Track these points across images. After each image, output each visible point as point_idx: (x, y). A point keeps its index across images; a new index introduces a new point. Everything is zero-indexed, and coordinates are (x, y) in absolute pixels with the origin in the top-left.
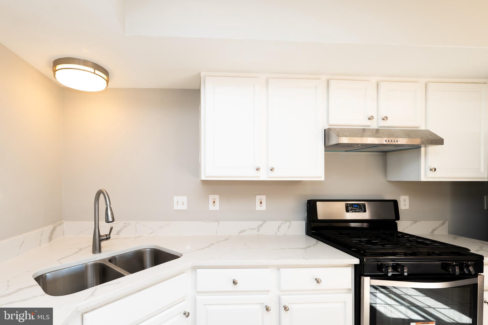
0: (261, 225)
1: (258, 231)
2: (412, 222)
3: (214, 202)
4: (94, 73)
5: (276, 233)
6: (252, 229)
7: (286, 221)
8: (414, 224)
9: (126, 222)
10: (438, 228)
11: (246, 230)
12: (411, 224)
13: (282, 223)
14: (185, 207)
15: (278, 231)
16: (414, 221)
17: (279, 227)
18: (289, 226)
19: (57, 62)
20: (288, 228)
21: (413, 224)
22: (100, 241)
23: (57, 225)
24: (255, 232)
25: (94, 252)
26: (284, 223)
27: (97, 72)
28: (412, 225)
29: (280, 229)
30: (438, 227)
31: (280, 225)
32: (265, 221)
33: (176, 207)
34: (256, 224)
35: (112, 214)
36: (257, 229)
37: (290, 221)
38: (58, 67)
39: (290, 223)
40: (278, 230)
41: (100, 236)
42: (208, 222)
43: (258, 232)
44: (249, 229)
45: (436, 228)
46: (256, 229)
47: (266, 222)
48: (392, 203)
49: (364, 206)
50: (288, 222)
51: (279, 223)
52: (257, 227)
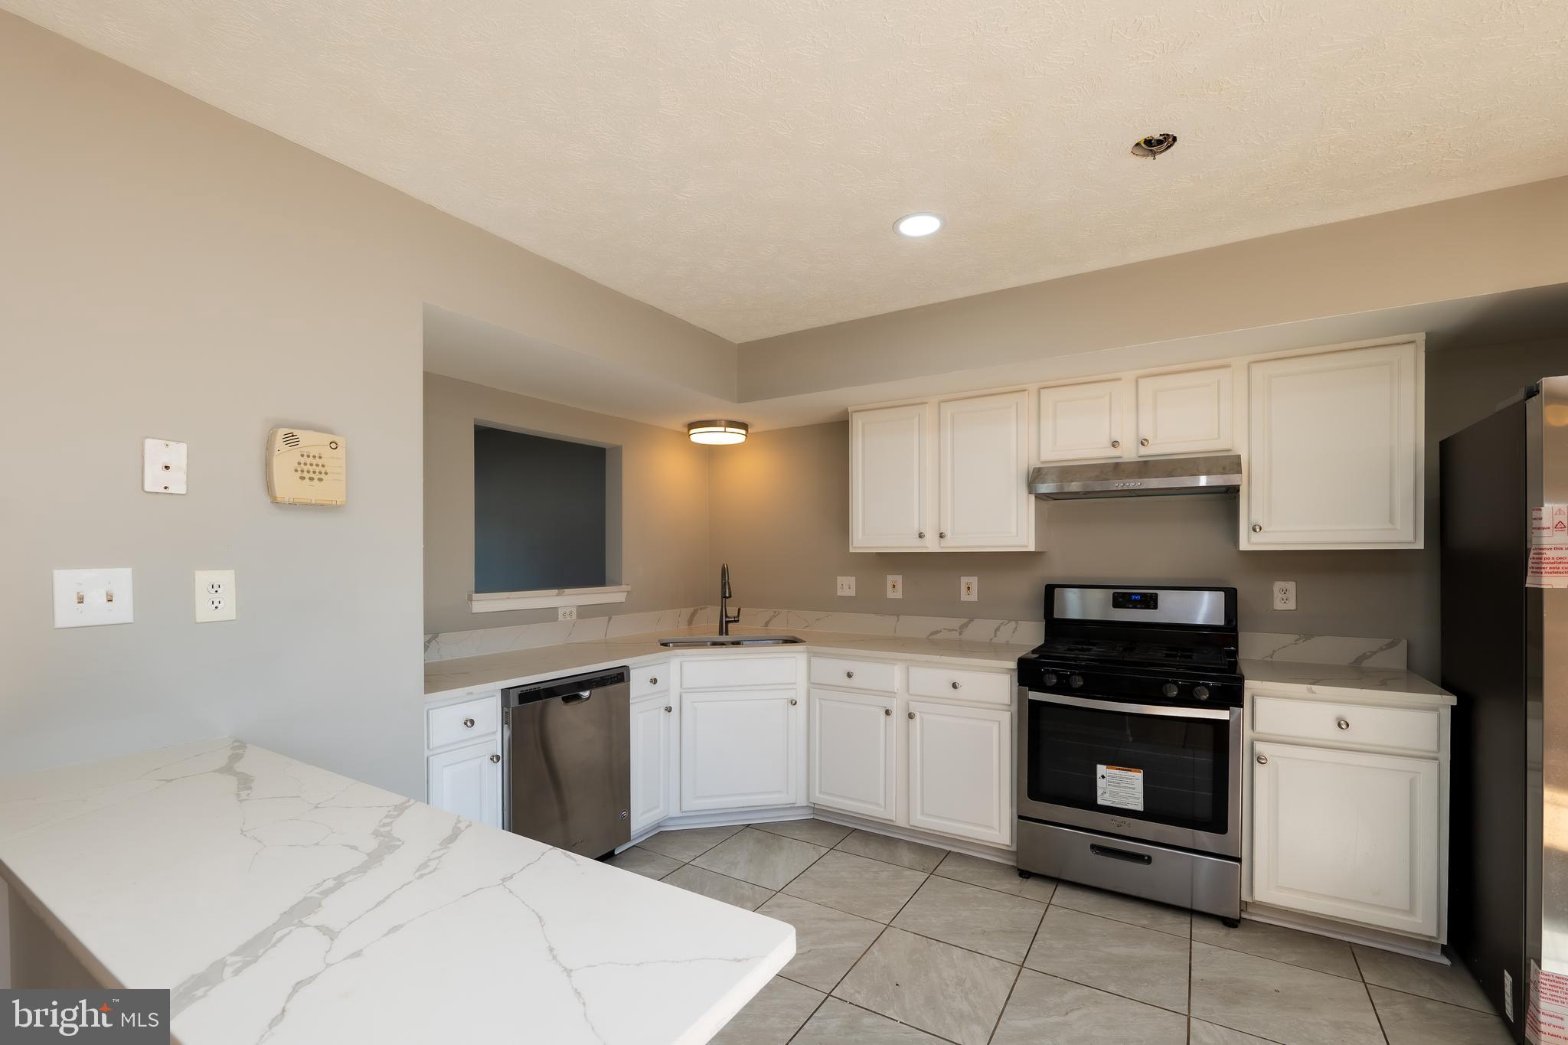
0: (965, 625)
1: (960, 634)
2: (1297, 637)
3: (894, 586)
4: (725, 431)
5: (991, 640)
6: (950, 630)
7: (1010, 621)
8: (1305, 641)
9: (775, 610)
10: (1374, 653)
11: (941, 631)
12: (1296, 641)
13: (1002, 624)
14: (852, 593)
15: (995, 636)
16: (1304, 634)
17: (997, 630)
18: (1015, 629)
19: (691, 425)
20: (1014, 632)
21: (1301, 641)
22: (727, 622)
23: (698, 609)
24: (955, 635)
25: (721, 633)
26: (1005, 623)
27: (728, 429)
29: (998, 633)
30: (1376, 652)
31: (999, 627)
32: (971, 620)
33: (840, 593)
34: (957, 622)
35: (730, 589)
36: (959, 630)
37: (1016, 621)
38: (692, 431)
39: (1017, 623)
40: (995, 633)
41: (726, 616)
42: (882, 616)
44: (945, 629)
45: (1368, 654)
46: (956, 630)
47: (973, 621)
48: (1222, 594)
49: (1155, 598)
50: (1013, 623)
51: (995, 623)
52: (960, 628)
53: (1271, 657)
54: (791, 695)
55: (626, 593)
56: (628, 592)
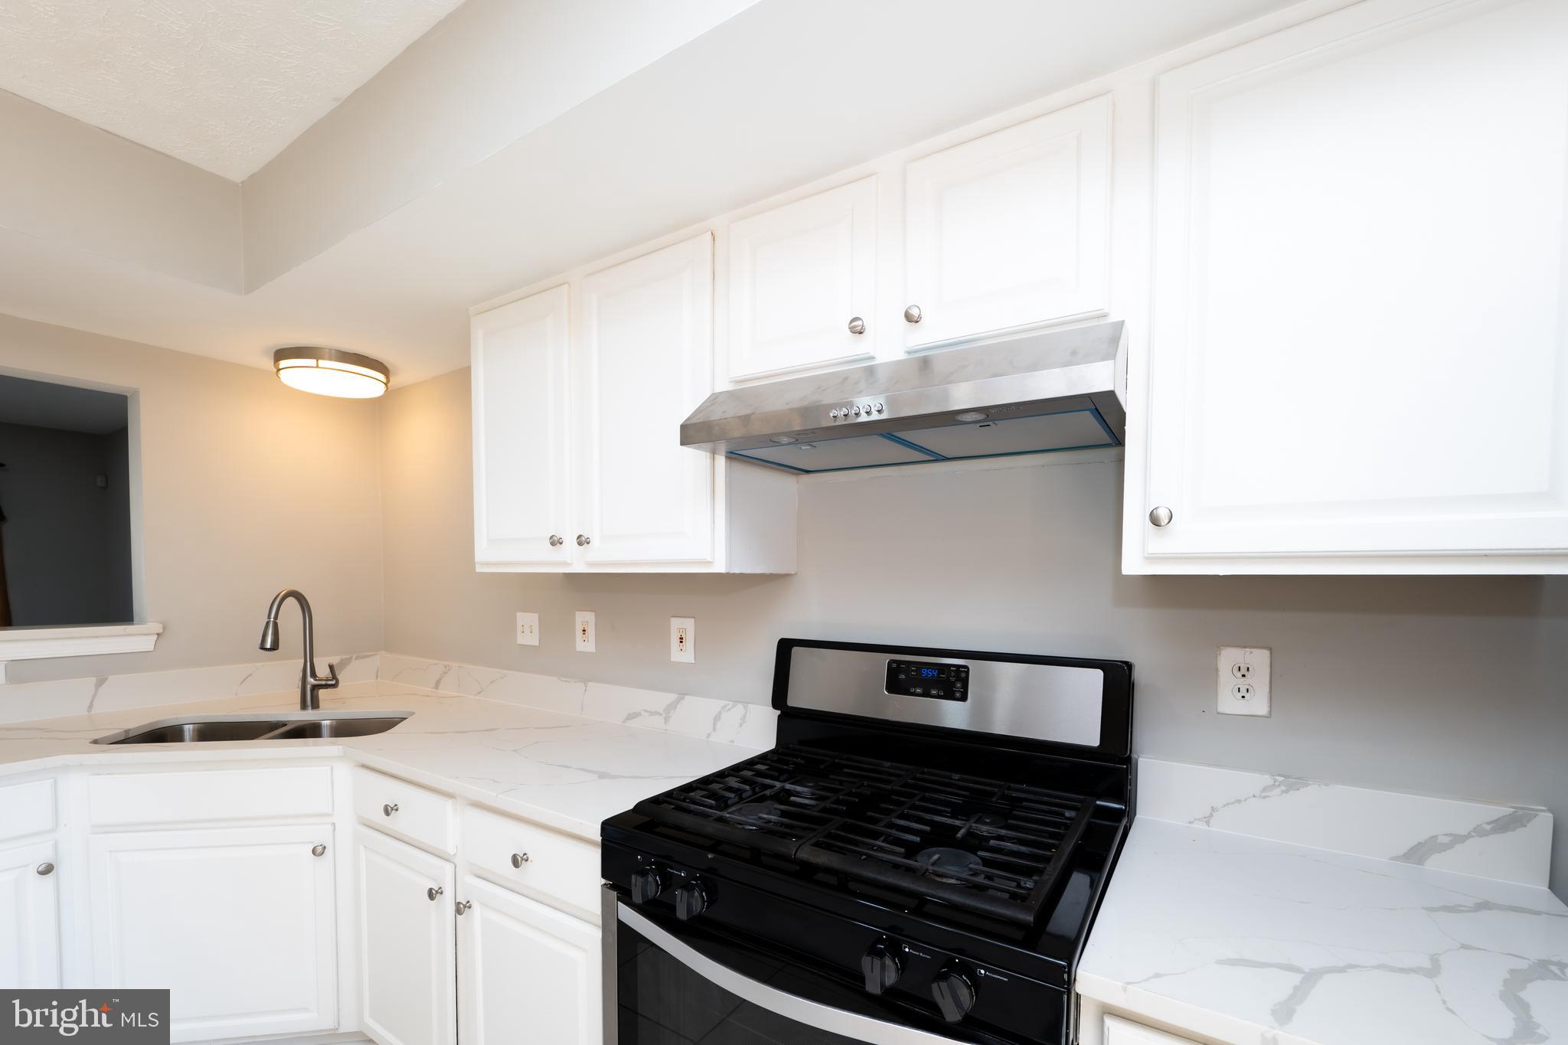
0: (671, 707)
1: (666, 720)
2: (1266, 780)
3: (584, 631)
5: (709, 735)
6: (651, 713)
7: (736, 702)
8: (1286, 792)
9: (447, 663)
10: (1458, 839)
11: (639, 714)
12: (1264, 790)
13: (724, 707)
14: (532, 640)
15: (714, 729)
16: (1287, 777)
17: (717, 718)
18: (743, 718)
19: (281, 354)
20: (741, 726)
21: (1278, 791)
22: (315, 687)
23: (352, 658)
24: (658, 723)
25: (304, 706)
26: (729, 707)
28: (1264, 794)
29: (719, 724)
30: (1465, 838)
31: (720, 713)
32: (683, 695)
33: (520, 639)
34: (664, 699)
36: (664, 715)
37: (746, 703)
39: (746, 708)
40: (715, 724)
41: (314, 677)
42: (566, 681)
43: (665, 723)
44: (646, 711)
45: (1446, 840)
46: (661, 715)
47: (683, 698)
48: (1098, 675)
49: (962, 675)
50: (740, 707)
51: (714, 705)
52: (664, 710)
53: (1208, 823)
54: (321, 836)
55: (155, 637)
56: (158, 634)
